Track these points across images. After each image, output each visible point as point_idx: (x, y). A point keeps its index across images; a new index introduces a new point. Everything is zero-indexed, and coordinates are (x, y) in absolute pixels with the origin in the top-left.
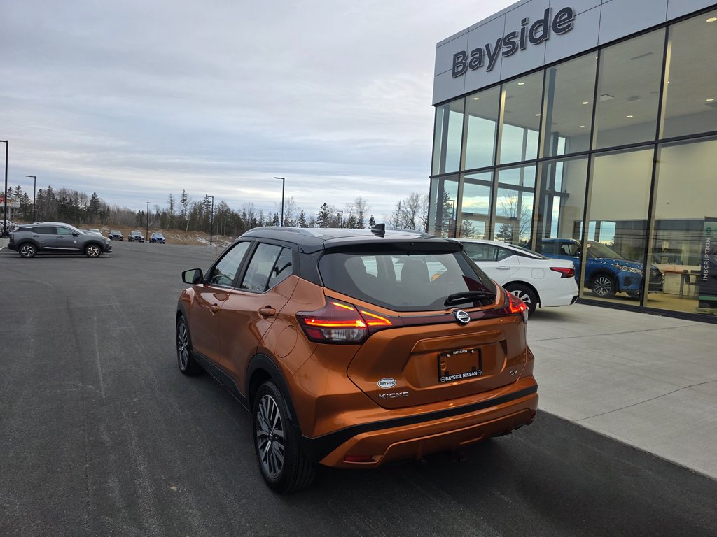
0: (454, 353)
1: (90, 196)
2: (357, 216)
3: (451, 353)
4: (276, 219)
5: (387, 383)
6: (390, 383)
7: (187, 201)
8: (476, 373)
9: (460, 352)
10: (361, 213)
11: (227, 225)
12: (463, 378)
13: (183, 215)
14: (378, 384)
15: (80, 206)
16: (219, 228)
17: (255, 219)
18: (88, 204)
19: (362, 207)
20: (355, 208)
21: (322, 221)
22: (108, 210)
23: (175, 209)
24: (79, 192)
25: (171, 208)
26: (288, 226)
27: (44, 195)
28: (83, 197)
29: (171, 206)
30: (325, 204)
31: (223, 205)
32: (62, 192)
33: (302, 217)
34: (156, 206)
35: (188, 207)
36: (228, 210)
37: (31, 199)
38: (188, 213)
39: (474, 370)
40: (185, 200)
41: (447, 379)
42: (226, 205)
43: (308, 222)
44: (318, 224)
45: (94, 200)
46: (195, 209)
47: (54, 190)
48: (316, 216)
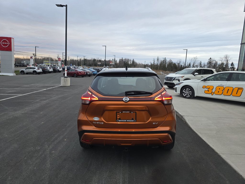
0: (123, 112)
1: (132, 60)
2: (225, 63)
3: (122, 112)
4: (190, 65)
5: (96, 119)
6: (97, 119)
7: (159, 60)
8: (133, 121)
9: (126, 112)
10: (227, 61)
11: (172, 68)
12: (127, 122)
13: (157, 65)
14: (94, 118)
15: (129, 63)
16: (169, 69)
17: (182, 65)
18: (131, 63)
19: (227, 58)
20: (224, 59)
21: (209, 65)
22: (137, 64)
23: (155, 63)
24: (129, 59)
25: (154, 63)
26: (195, 67)
27: (121, 60)
28: (130, 60)
29: (154, 62)
30: (211, 58)
31: (171, 60)
32: (125, 59)
33: (200, 64)
34: (151, 62)
35: (159, 62)
36: (172, 62)
37: (118, 61)
38: (159, 64)
39: (133, 119)
40: (158, 60)
41: (119, 121)
42: (171, 61)
43: (203, 66)
44: (207, 66)
45: (133, 62)
46: (161, 62)
47: (123, 59)
48: (206, 63)
